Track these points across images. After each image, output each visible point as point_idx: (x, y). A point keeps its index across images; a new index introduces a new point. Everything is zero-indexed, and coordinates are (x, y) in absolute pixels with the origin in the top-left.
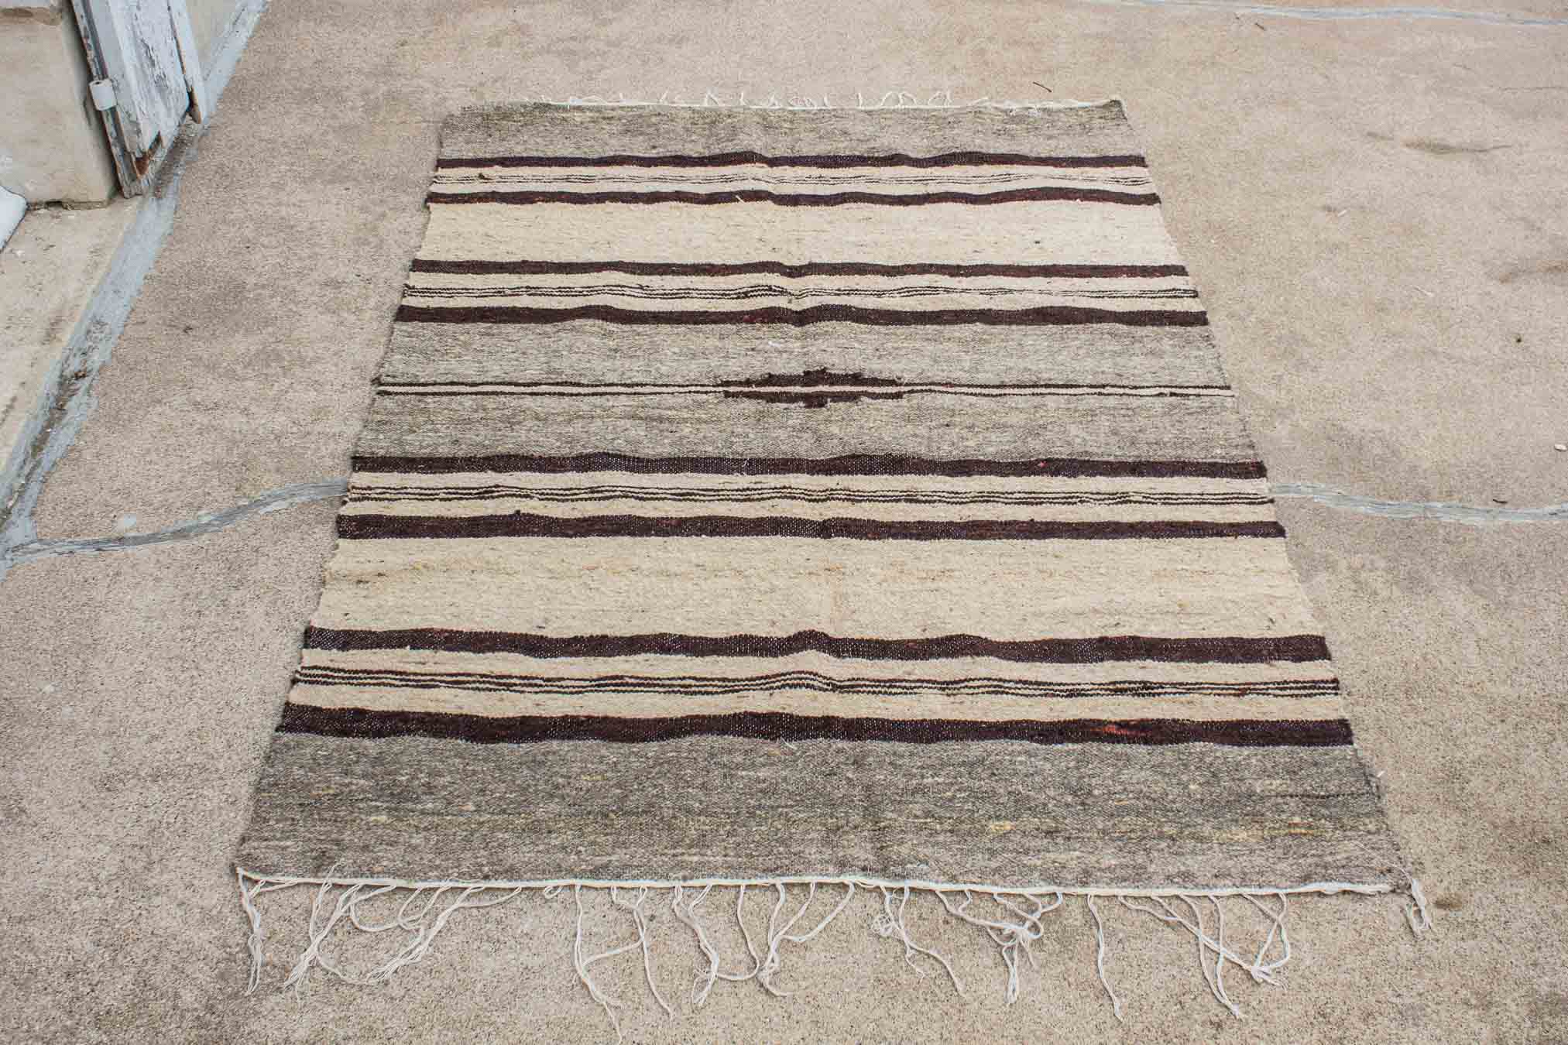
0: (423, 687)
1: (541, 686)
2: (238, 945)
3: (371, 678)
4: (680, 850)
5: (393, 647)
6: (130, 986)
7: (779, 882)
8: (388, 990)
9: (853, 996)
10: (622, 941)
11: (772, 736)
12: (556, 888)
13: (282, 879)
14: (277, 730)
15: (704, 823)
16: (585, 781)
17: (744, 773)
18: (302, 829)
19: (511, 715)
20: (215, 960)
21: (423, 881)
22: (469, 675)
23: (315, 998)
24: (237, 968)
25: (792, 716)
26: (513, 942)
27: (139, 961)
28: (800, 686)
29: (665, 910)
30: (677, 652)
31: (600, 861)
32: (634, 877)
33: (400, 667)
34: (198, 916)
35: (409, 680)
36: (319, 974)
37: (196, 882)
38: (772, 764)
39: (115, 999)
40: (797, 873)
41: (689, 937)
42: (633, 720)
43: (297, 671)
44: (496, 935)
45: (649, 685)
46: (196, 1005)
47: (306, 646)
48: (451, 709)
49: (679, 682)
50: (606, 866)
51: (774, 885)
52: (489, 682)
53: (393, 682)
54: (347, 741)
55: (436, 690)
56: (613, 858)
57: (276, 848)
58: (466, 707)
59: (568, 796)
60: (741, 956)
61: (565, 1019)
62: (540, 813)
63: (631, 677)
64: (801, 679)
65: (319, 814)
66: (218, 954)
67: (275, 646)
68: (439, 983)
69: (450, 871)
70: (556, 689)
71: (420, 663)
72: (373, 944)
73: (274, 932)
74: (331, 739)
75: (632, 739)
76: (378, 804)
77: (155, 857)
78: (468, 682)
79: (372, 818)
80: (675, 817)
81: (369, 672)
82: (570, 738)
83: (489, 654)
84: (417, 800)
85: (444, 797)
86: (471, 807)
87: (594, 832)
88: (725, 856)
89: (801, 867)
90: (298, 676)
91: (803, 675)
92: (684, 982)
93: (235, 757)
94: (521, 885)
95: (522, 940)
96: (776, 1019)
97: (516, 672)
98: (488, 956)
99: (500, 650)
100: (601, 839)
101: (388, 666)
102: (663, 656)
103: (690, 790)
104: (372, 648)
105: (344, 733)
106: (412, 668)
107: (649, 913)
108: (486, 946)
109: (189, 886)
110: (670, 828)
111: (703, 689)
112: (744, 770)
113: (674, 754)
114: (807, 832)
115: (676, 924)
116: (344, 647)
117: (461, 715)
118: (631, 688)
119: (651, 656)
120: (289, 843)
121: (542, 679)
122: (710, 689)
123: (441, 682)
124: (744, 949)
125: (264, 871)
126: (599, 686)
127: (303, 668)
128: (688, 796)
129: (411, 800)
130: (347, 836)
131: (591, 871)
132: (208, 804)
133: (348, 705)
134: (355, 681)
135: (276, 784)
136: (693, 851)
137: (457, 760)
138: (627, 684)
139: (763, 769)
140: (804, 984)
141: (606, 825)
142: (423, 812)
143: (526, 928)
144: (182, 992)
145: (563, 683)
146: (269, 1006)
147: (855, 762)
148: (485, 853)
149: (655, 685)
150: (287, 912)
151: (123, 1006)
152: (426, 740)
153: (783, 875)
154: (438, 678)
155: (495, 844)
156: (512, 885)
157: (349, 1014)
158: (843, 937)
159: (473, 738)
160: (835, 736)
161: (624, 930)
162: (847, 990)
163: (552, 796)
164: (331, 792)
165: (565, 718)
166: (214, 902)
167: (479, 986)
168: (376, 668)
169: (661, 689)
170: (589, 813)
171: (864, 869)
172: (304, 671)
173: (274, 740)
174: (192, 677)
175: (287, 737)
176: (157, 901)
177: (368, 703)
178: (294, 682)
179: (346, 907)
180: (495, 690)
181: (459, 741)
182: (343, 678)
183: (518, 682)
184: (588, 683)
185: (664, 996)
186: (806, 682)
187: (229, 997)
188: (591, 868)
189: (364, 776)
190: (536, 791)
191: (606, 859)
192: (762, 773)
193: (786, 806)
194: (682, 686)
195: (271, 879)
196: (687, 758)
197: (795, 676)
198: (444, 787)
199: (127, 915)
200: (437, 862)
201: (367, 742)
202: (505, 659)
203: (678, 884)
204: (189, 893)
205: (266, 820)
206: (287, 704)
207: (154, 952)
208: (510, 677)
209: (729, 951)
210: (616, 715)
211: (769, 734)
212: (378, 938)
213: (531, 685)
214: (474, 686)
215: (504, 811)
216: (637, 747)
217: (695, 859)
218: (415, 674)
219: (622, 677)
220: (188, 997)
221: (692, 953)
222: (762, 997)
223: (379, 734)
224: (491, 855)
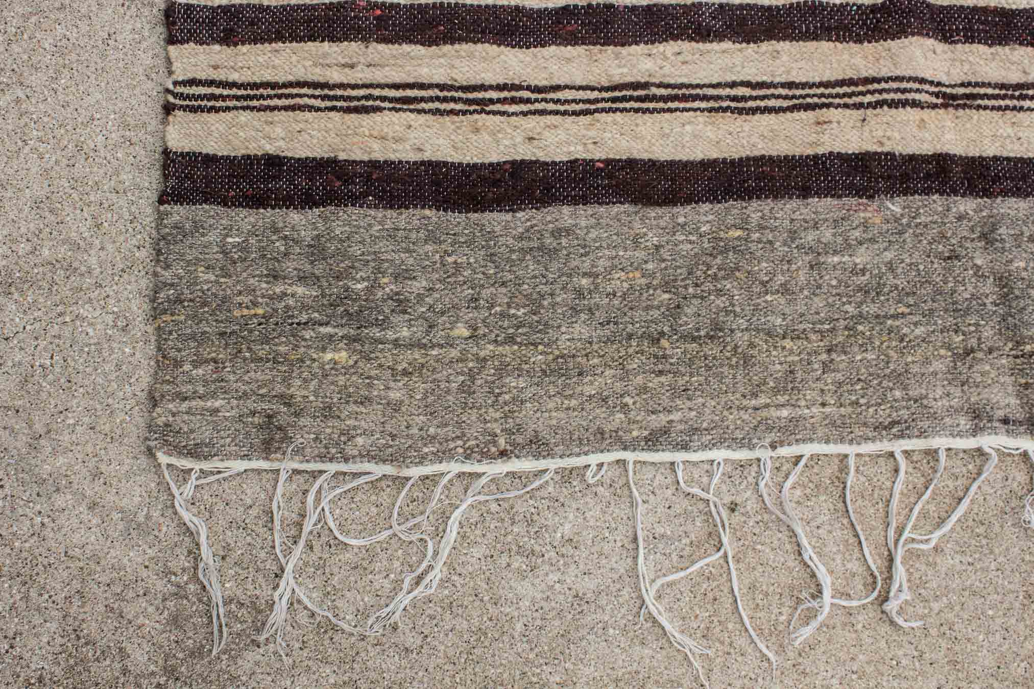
0: (356, 110)
1: (528, 101)
2: (184, 570)
3: (280, 97)
4: (763, 400)
5: (302, 40)
6: (59, 640)
7: (899, 446)
8: (398, 638)
9: (999, 621)
10: (697, 549)
11: (866, 192)
12: (600, 465)
13: (220, 465)
14: (161, 201)
15: (791, 352)
16: (619, 282)
17: (836, 259)
18: (232, 377)
19: (494, 158)
20: (160, 596)
21: (417, 464)
22: (422, 86)
23: (305, 653)
24: (192, 607)
25: (892, 155)
26: (553, 554)
27: (60, 598)
28: (904, 104)
29: (749, 493)
30: (720, 37)
31: (659, 421)
32: (704, 447)
33: (317, 75)
34: (121, 526)
35: (335, 98)
36: (302, 618)
37: (103, 468)
38: (873, 240)
39: (43, 658)
40: (922, 434)
41: (784, 536)
42: (672, 164)
43: (168, 91)
44: (530, 543)
45: (685, 98)
46: (152, 668)
47: (171, 40)
48: (405, 153)
49: (727, 91)
50: (666, 431)
51: (891, 455)
52: (454, 100)
53: (311, 102)
54: (268, 215)
55: (377, 117)
56: (676, 416)
57: (203, 411)
58: (428, 147)
59: (598, 307)
60: (854, 566)
61: (637, 672)
62: (564, 345)
63: (659, 86)
64: (904, 91)
65: (249, 349)
66: (161, 586)
67: (125, 36)
68: (465, 625)
69: (452, 445)
70: (551, 107)
71: (344, 66)
72: (365, 564)
73: (227, 548)
74: (243, 212)
75: (670, 199)
76: (329, 330)
77: (39, 428)
78: (422, 99)
79: (329, 356)
80: (752, 345)
81: (273, 85)
82: (584, 200)
83: (447, 48)
84: (383, 324)
85: (421, 316)
86: (462, 331)
87: (641, 370)
88: (823, 405)
89: (925, 424)
90: (171, 99)
91: (904, 85)
92: (785, 610)
93: (110, 247)
94: (552, 464)
95: (564, 550)
96: (904, 662)
97: (490, 78)
98: (524, 578)
99: (460, 40)
100: (655, 382)
101: (300, 73)
102: (701, 45)
103: (769, 298)
104: (270, 41)
105: (258, 201)
106: (336, 76)
107: (727, 499)
108: (518, 562)
109: (96, 475)
110: (747, 360)
111: (762, 104)
112: (835, 252)
113: (738, 233)
114: (927, 361)
115: (766, 516)
116: (229, 38)
117: (423, 163)
118: (661, 105)
119: (685, 46)
120: (218, 404)
121: (528, 88)
122: (772, 103)
123: (383, 99)
124: (857, 554)
125: (194, 453)
126: (614, 100)
127: (175, 83)
128: (769, 309)
129: (377, 323)
130: (296, 390)
131: (647, 439)
132: (90, 331)
133: (254, 149)
134: (255, 103)
135: (179, 301)
136: (781, 399)
137: (429, 248)
138: (654, 98)
139: (862, 249)
140: (936, 606)
141: (656, 357)
142: (396, 343)
143: (567, 529)
144: (129, 648)
145: (560, 95)
146: (247, 666)
147: (983, 236)
148: (498, 415)
149: (695, 98)
150: (238, 513)
151: (58, 671)
152: (380, 214)
153: (901, 436)
154: (377, 92)
155: (507, 397)
156: (542, 464)
157: (355, 677)
158: (980, 530)
159: (446, 203)
160: (955, 192)
161: (698, 528)
162: (990, 612)
163: (575, 311)
164: (260, 311)
165: (573, 163)
166: (137, 499)
167: (519, 627)
168: (281, 78)
169: (703, 105)
170: (630, 337)
171: (1005, 421)
172: (179, 89)
173: (160, 217)
174: (18, 101)
175: (178, 213)
176: (60, 501)
177: (281, 143)
178: (168, 109)
179: (319, 509)
180: (464, 113)
181: (427, 212)
182: (237, 98)
183: (494, 95)
184: (595, 94)
185: (760, 631)
186: (910, 96)
187: (192, 654)
188: (646, 433)
189: (302, 279)
190: (553, 305)
191: (663, 418)
192: (861, 257)
193: (895, 317)
194: (734, 99)
195: (206, 466)
196: (759, 241)
197: (895, 85)
198: (420, 298)
199: (25, 527)
200: (432, 430)
201: (295, 217)
202: (471, 56)
203: (765, 454)
204: (98, 486)
205: (177, 364)
206: (166, 152)
207: (77, 585)
208: (482, 88)
209: (838, 558)
210: (645, 156)
211: (866, 189)
212: (370, 553)
213: (513, 101)
214: (430, 106)
215: (511, 340)
216: (683, 213)
217: (785, 413)
218: (342, 86)
219: (646, 85)
220: (139, 656)
221: (791, 564)
222: (885, 628)
223: (308, 201)
224: (506, 417)
